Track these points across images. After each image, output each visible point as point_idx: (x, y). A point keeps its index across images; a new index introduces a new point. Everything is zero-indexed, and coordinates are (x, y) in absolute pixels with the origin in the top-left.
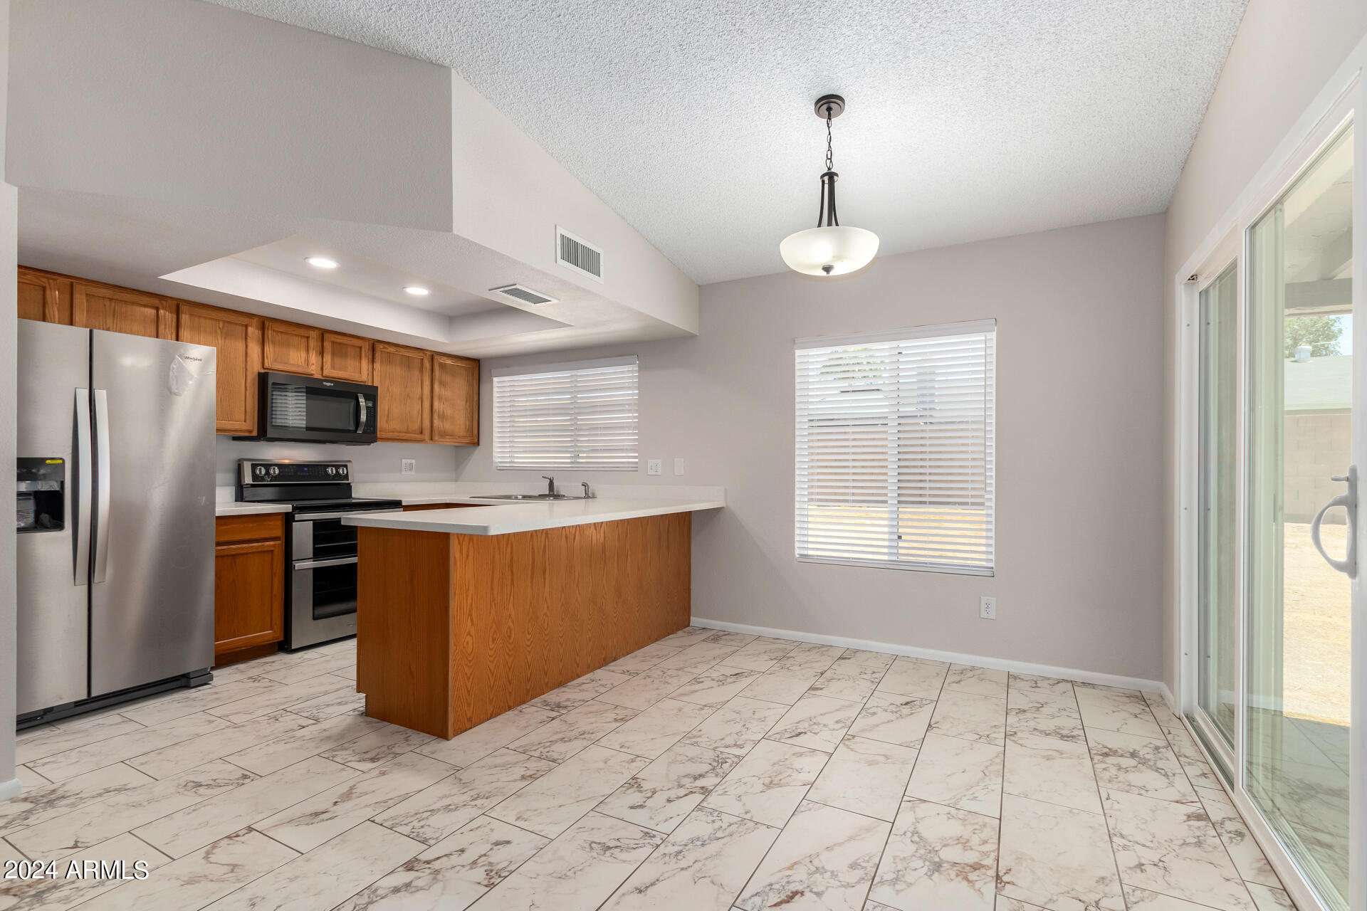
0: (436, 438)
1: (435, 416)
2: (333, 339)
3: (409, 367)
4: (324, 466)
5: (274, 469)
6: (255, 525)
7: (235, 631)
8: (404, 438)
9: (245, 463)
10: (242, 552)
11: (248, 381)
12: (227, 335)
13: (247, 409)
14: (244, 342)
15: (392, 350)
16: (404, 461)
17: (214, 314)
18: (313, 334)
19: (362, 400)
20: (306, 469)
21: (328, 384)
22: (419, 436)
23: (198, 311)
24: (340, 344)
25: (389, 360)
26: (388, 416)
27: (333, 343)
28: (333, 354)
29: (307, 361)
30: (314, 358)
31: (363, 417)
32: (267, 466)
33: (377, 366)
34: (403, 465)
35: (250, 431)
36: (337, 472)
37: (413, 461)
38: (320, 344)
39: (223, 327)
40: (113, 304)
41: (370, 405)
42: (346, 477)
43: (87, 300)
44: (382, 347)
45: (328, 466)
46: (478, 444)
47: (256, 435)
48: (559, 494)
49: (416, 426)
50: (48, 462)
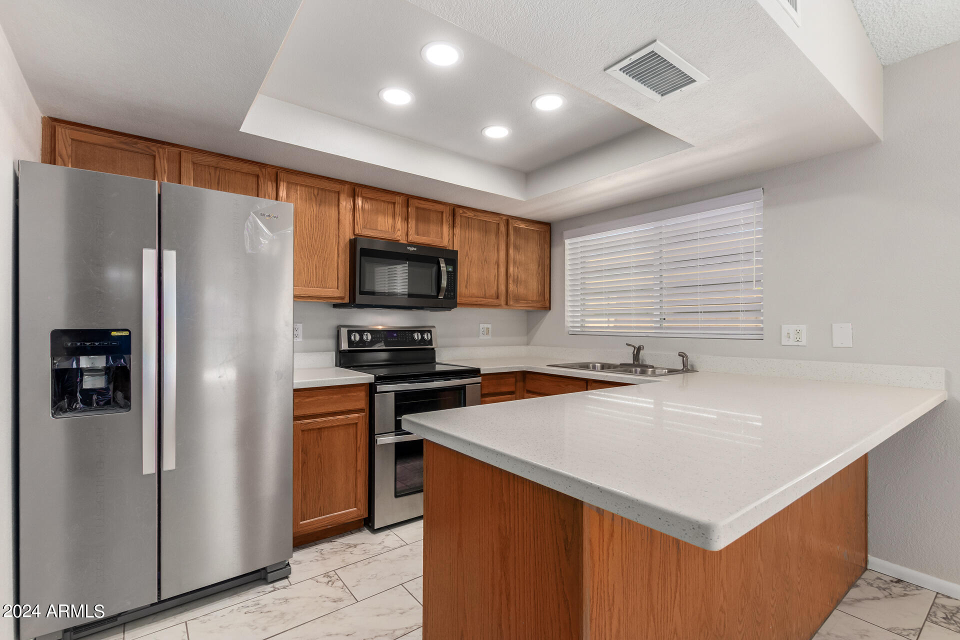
0: (511, 303)
1: (510, 281)
2: (417, 205)
3: (486, 232)
4: (411, 331)
5: (367, 335)
6: (340, 396)
7: (320, 509)
8: (483, 303)
9: (342, 329)
10: (328, 425)
11: (340, 249)
12: (321, 203)
13: (340, 276)
14: (336, 208)
15: (470, 214)
16: (482, 326)
17: (309, 181)
18: (399, 199)
19: (443, 265)
20: (395, 335)
21: (412, 249)
22: (496, 301)
23: (294, 178)
24: (424, 209)
25: (468, 224)
26: (467, 282)
27: (417, 208)
28: (417, 220)
29: (394, 227)
30: (399, 224)
31: (444, 283)
32: (361, 332)
33: (457, 231)
34: (481, 330)
35: (342, 298)
36: (422, 337)
37: (489, 326)
38: (405, 209)
39: (318, 194)
40: (218, 172)
41: (450, 269)
42: (430, 342)
43: (194, 169)
44: (461, 212)
45: (414, 331)
46: (550, 309)
47: (348, 302)
48: (644, 363)
49: (493, 291)
50: (114, 334)
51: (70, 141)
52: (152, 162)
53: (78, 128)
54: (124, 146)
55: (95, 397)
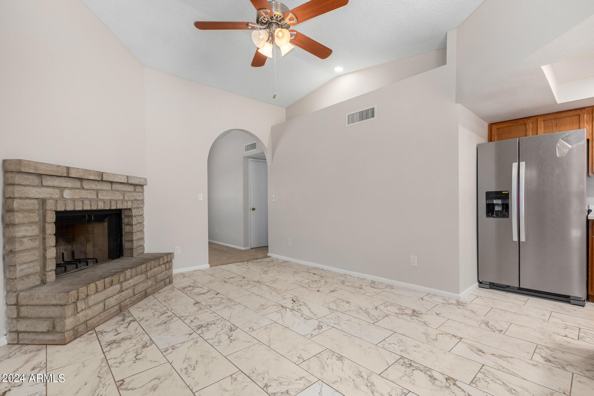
43: (544, 123)
50: (503, 192)
51: (496, 129)
52: (525, 126)
53: (499, 124)
54: (515, 124)
55: (499, 214)
